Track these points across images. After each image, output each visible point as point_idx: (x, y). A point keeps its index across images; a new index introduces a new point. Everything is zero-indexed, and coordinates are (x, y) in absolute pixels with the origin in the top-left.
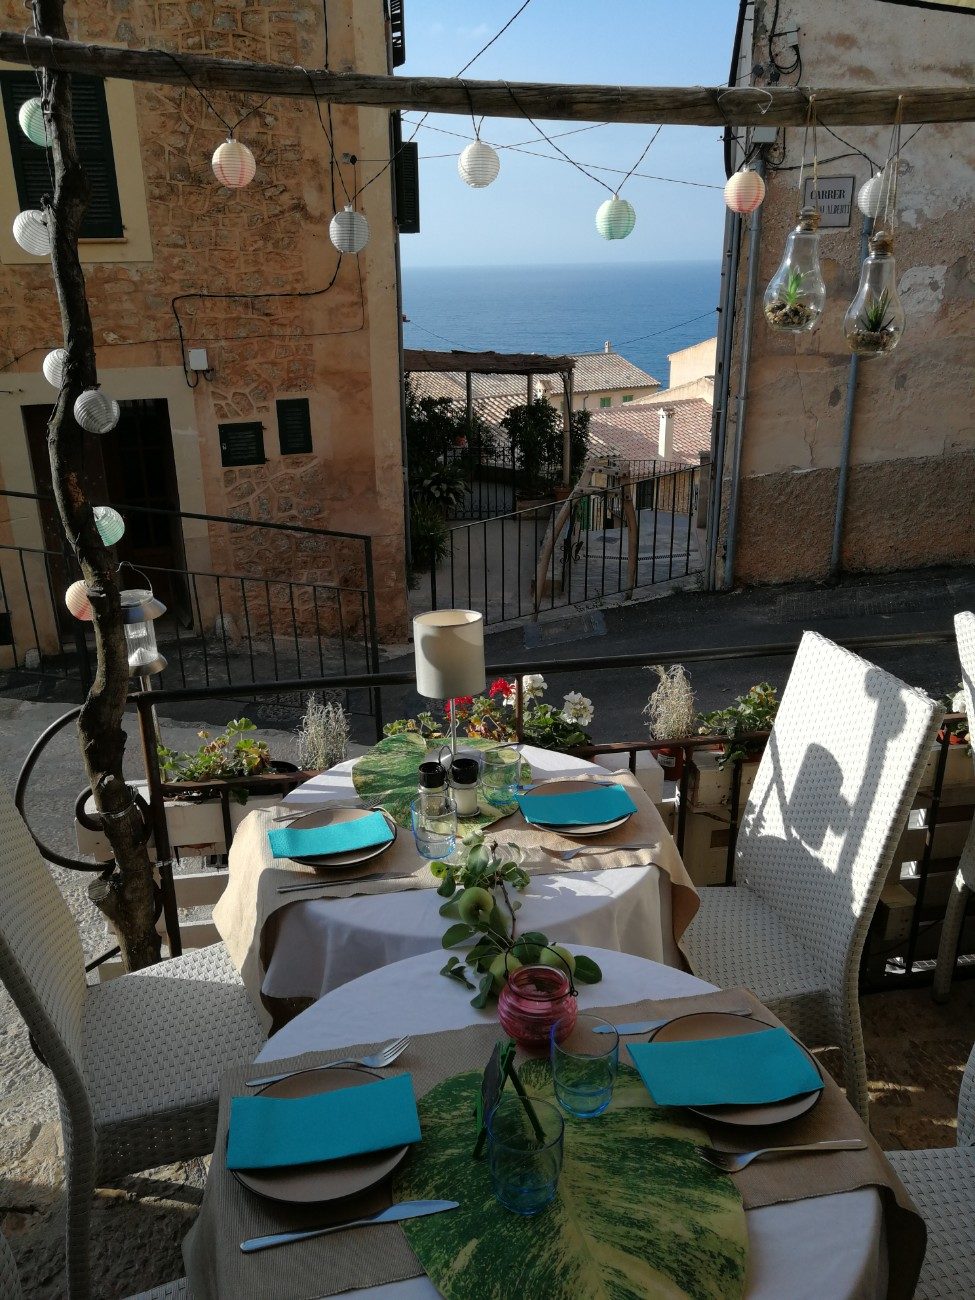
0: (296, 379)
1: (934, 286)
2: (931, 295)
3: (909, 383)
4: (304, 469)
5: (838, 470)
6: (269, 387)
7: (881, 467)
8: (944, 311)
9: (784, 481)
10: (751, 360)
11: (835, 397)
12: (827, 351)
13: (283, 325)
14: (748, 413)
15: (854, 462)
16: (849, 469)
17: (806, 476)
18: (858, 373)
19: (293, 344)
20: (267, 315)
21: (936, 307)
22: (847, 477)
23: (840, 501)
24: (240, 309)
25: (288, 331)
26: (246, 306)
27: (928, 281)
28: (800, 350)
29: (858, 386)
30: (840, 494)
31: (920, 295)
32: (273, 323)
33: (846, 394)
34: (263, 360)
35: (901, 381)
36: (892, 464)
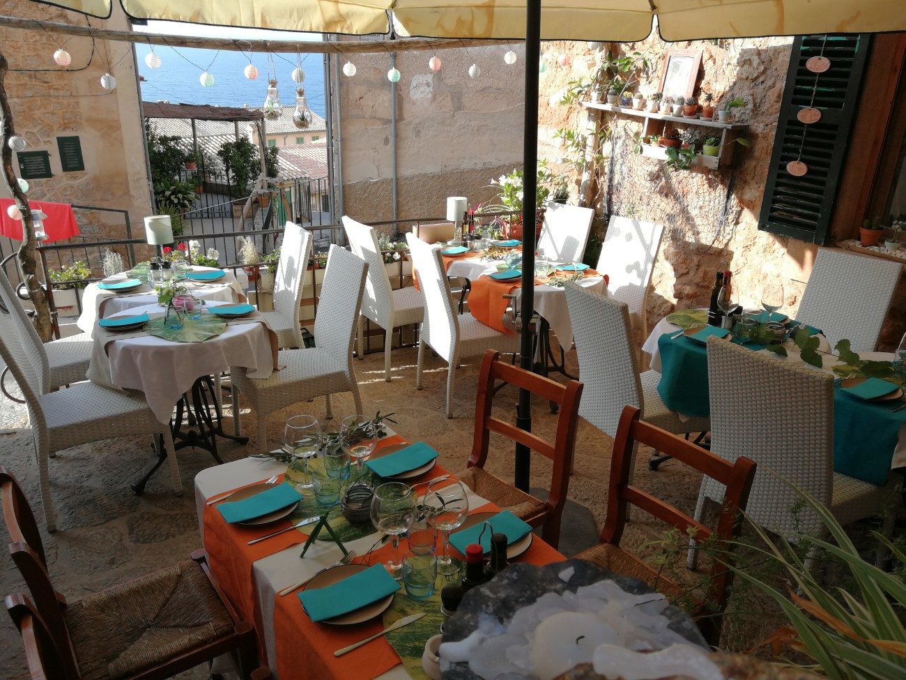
0: (70, 123)
1: (428, 85)
2: (428, 90)
3: (422, 134)
4: (80, 181)
5: (392, 179)
6: (51, 129)
7: (412, 178)
8: (434, 98)
9: (366, 185)
10: (342, 120)
11: (386, 141)
12: (380, 116)
13: (56, 89)
14: (343, 149)
15: (399, 175)
16: (397, 179)
17: (376, 183)
18: (396, 128)
19: (65, 102)
20: (46, 82)
21: (430, 96)
22: (397, 184)
23: (394, 197)
24: (27, 78)
25: (61, 93)
26: (30, 76)
27: (425, 82)
28: (367, 116)
29: (397, 136)
30: (394, 192)
31: (422, 89)
32: (50, 88)
33: (392, 140)
34: (45, 111)
35: (418, 133)
36: (417, 176)
